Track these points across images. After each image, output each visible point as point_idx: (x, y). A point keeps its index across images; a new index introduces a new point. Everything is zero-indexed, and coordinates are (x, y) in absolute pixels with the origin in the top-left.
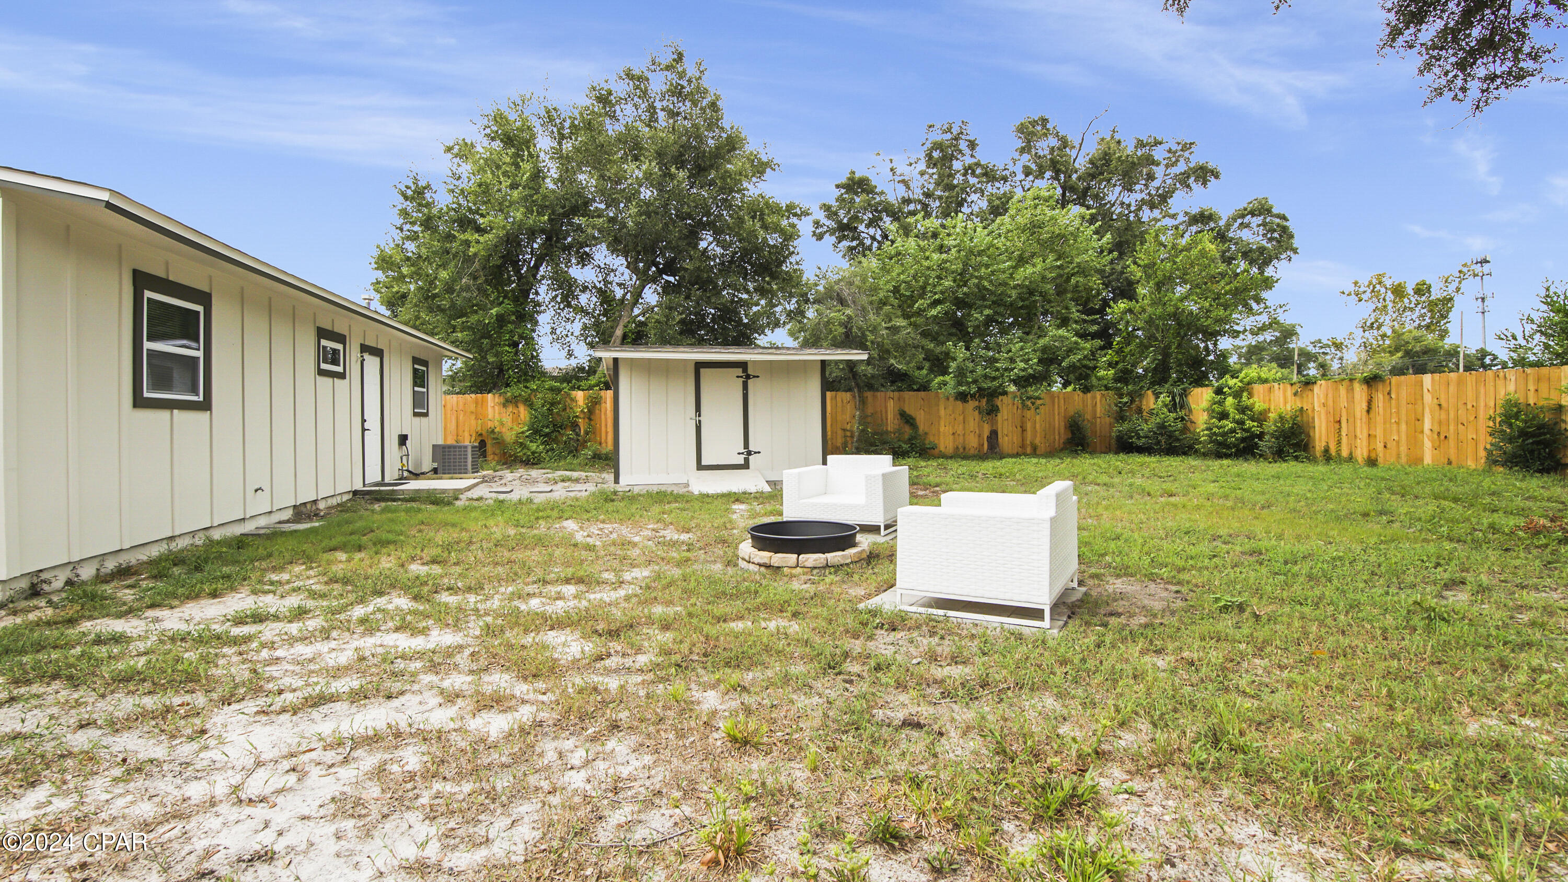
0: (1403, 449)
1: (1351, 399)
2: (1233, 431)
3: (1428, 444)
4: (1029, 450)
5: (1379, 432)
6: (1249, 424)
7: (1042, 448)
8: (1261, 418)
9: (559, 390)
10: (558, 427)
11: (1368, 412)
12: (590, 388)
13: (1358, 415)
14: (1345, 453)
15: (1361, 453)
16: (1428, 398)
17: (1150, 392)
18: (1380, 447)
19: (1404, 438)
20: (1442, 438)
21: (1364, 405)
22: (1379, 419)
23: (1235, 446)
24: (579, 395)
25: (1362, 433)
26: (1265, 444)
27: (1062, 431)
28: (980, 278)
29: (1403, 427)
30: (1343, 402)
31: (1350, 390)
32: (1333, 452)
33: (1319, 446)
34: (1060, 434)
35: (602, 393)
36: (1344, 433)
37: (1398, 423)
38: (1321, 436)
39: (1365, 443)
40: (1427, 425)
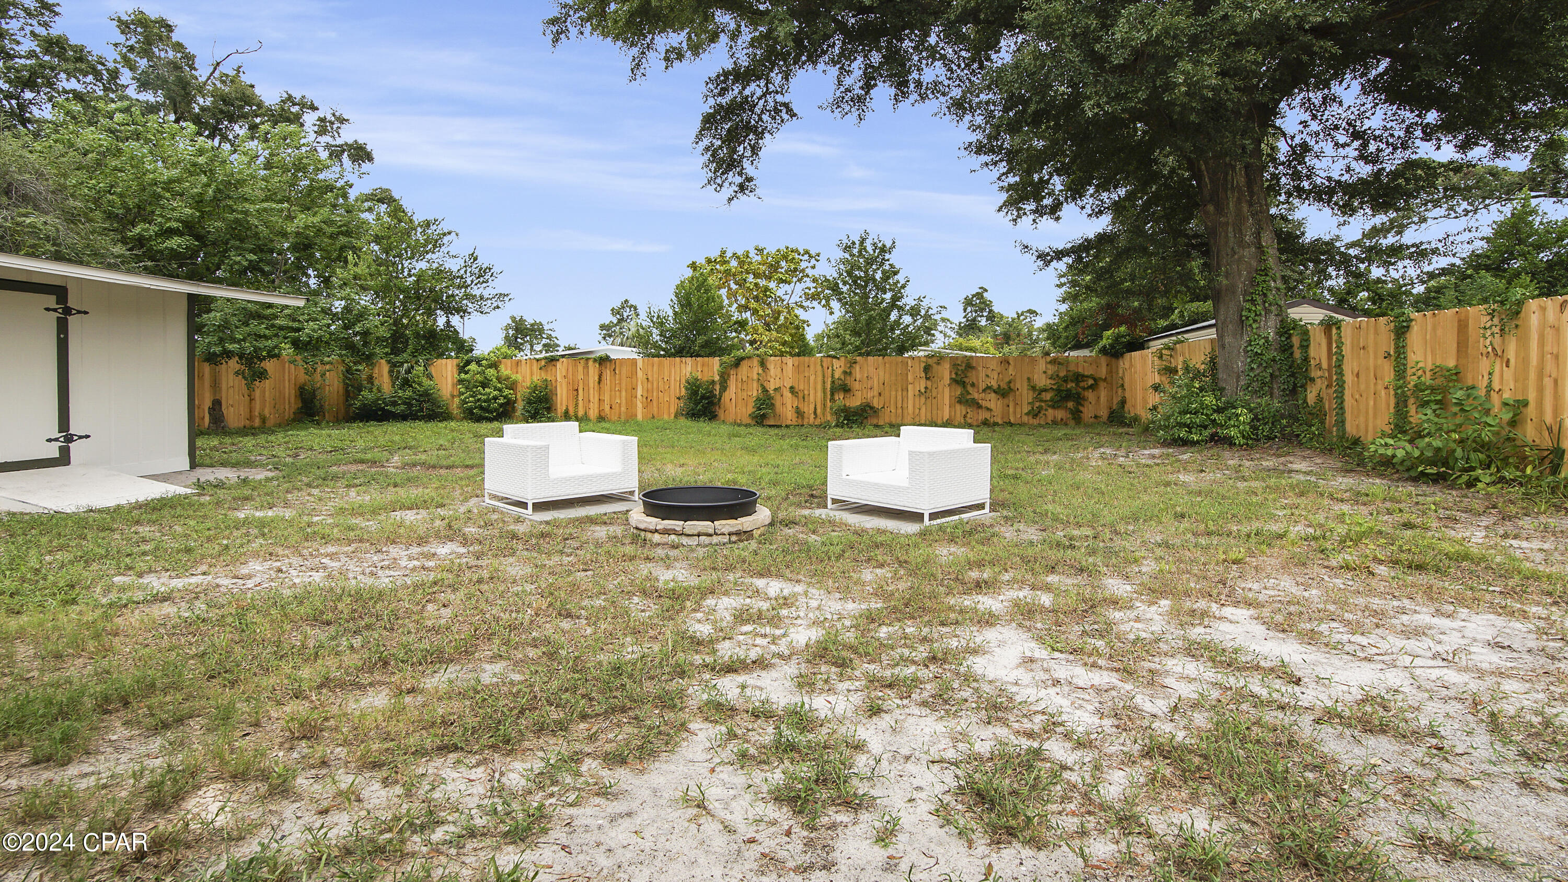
0: (623, 409)
1: (586, 374)
2: (495, 398)
3: (640, 405)
4: (257, 422)
5: (607, 398)
6: (506, 392)
7: (272, 422)
8: (513, 386)
11: (599, 382)
13: (591, 385)
14: (581, 413)
15: (593, 413)
16: (640, 373)
17: (383, 362)
18: (607, 408)
19: (624, 401)
20: (648, 401)
21: (597, 378)
22: (607, 388)
23: (496, 410)
25: (594, 398)
26: (520, 407)
27: (293, 400)
29: (624, 393)
30: (581, 376)
31: (586, 367)
32: (571, 412)
33: (561, 406)
34: (291, 404)
36: (580, 398)
37: (620, 391)
38: (562, 399)
39: (596, 405)
40: (639, 392)
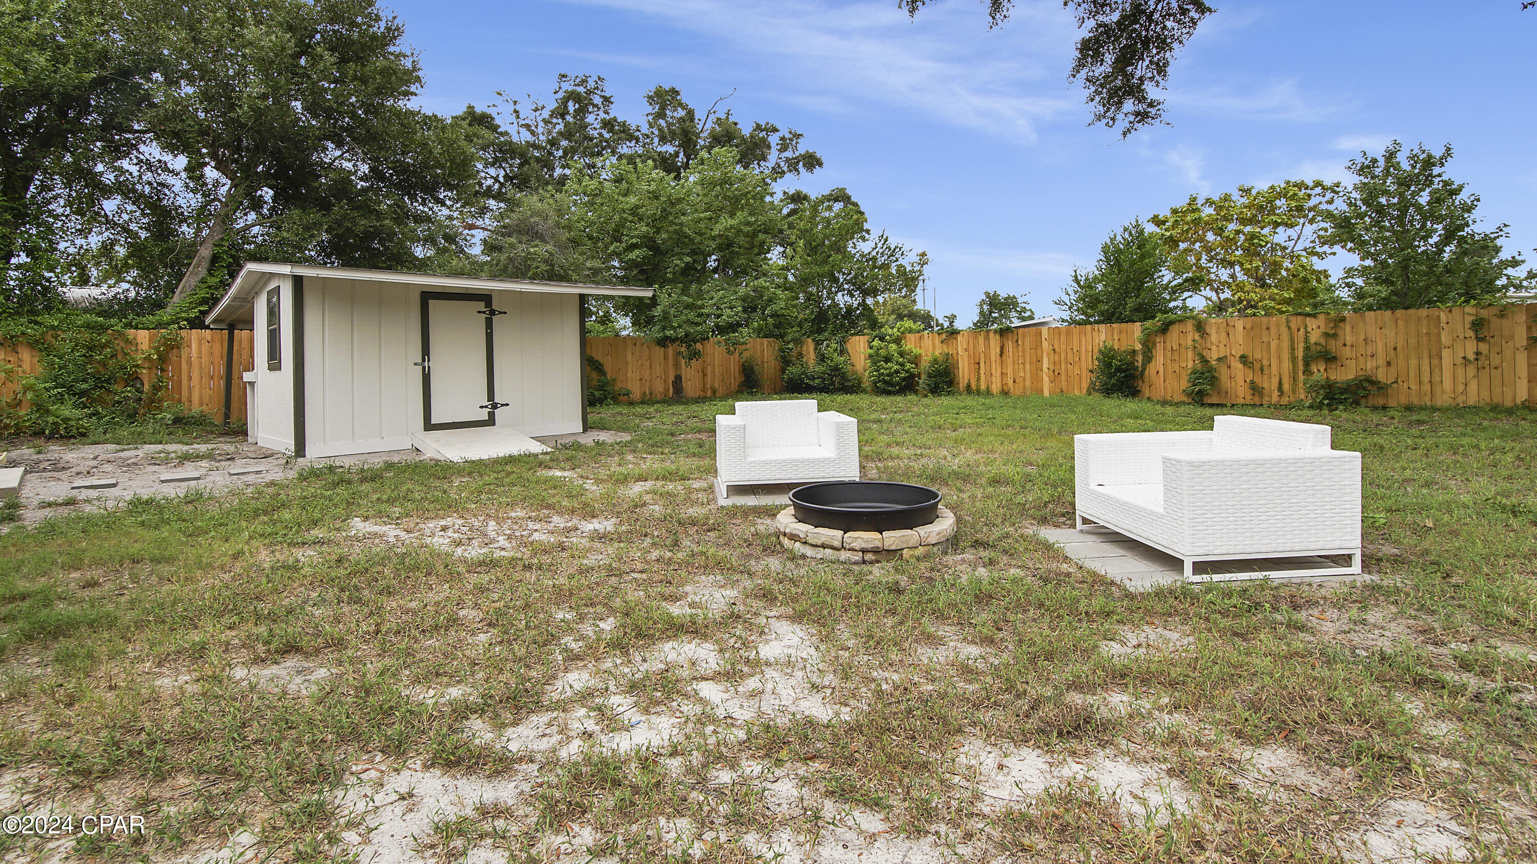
0: (1028, 383)
1: (987, 346)
2: (897, 372)
3: (1046, 379)
4: (709, 393)
5: (1010, 372)
6: (908, 366)
7: (721, 392)
8: (916, 360)
9: (103, 328)
10: (102, 382)
11: (1001, 355)
12: (160, 325)
13: (993, 358)
14: (983, 387)
15: (996, 388)
16: (1045, 344)
17: (810, 340)
18: (1010, 382)
19: (1028, 375)
20: (1056, 375)
21: (998, 350)
22: (1010, 361)
23: (898, 384)
24: (143, 337)
25: (996, 371)
26: (923, 381)
27: (737, 375)
28: (681, 225)
29: (1028, 366)
30: (982, 348)
31: (987, 338)
32: (974, 387)
33: (963, 383)
34: (736, 379)
35: (183, 333)
36: (982, 372)
37: (1024, 364)
38: (964, 373)
39: (999, 379)
40: (1045, 366)
